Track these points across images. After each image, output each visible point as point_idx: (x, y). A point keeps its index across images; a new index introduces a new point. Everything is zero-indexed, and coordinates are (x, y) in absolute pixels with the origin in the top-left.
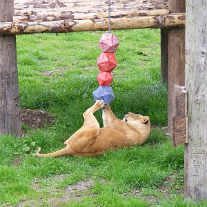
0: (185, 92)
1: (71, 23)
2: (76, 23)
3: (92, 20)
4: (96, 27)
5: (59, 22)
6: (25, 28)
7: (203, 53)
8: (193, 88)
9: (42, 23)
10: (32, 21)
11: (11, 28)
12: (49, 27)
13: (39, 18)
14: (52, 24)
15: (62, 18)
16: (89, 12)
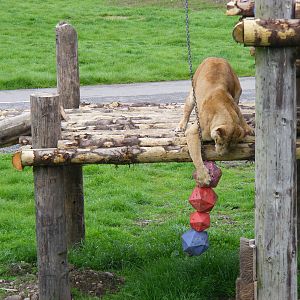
0: (252, 246)
1: (135, 151)
2: (142, 151)
3: (165, 147)
4: (170, 157)
5: (120, 149)
6: (73, 156)
7: (277, 194)
8: (263, 241)
9: (96, 150)
10: (83, 147)
11: (53, 156)
12: (105, 155)
13: (93, 144)
14: (109, 152)
15: (124, 144)
16: (164, 136)
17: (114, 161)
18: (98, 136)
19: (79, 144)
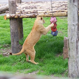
0: (67, 39)
1: (36, 14)
2: (38, 14)
3: (44, 13)
4: (45, 16)
5: (32, 14)
6: (20, 16)
7: (73, 25)
8: (70, 38)
9: (26, 14)
10: (23, 14)
11: (15, 16)
14: (29, 15)
15: (33, 13)
16: (44, 10)
17: (31, 17)
18: (26, 10)
19: (21, 13)
